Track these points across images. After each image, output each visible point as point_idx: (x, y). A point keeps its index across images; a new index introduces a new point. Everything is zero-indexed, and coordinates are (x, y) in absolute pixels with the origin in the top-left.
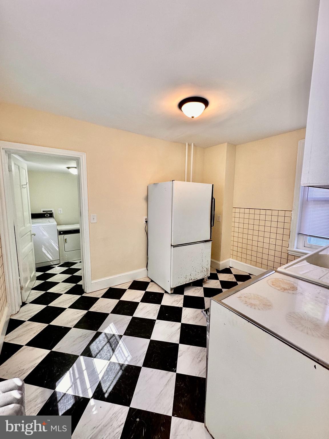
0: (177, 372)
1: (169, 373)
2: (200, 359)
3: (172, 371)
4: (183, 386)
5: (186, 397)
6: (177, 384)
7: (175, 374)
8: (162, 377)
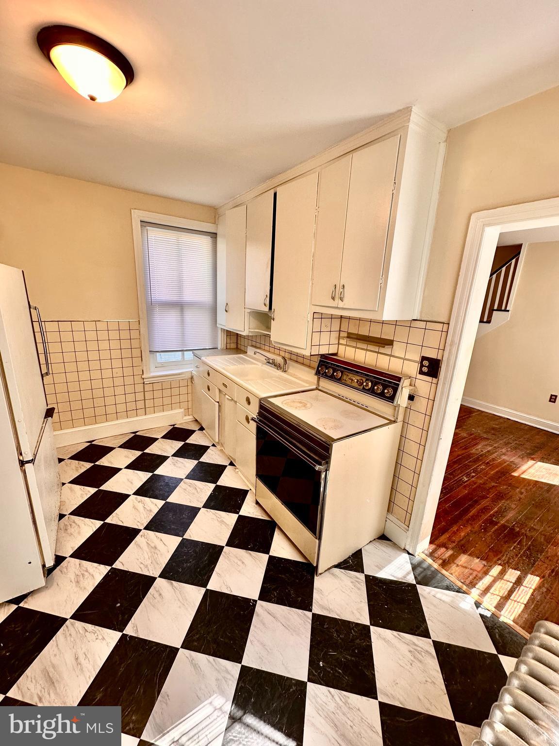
0: (256, 598)
1: (258, 611)
2: (239, 563)
3: (254, 606)
4: (277, 593)
5: (289, 591)
6: (274, 601)
7: (259, 602)
8: (264, 624)
